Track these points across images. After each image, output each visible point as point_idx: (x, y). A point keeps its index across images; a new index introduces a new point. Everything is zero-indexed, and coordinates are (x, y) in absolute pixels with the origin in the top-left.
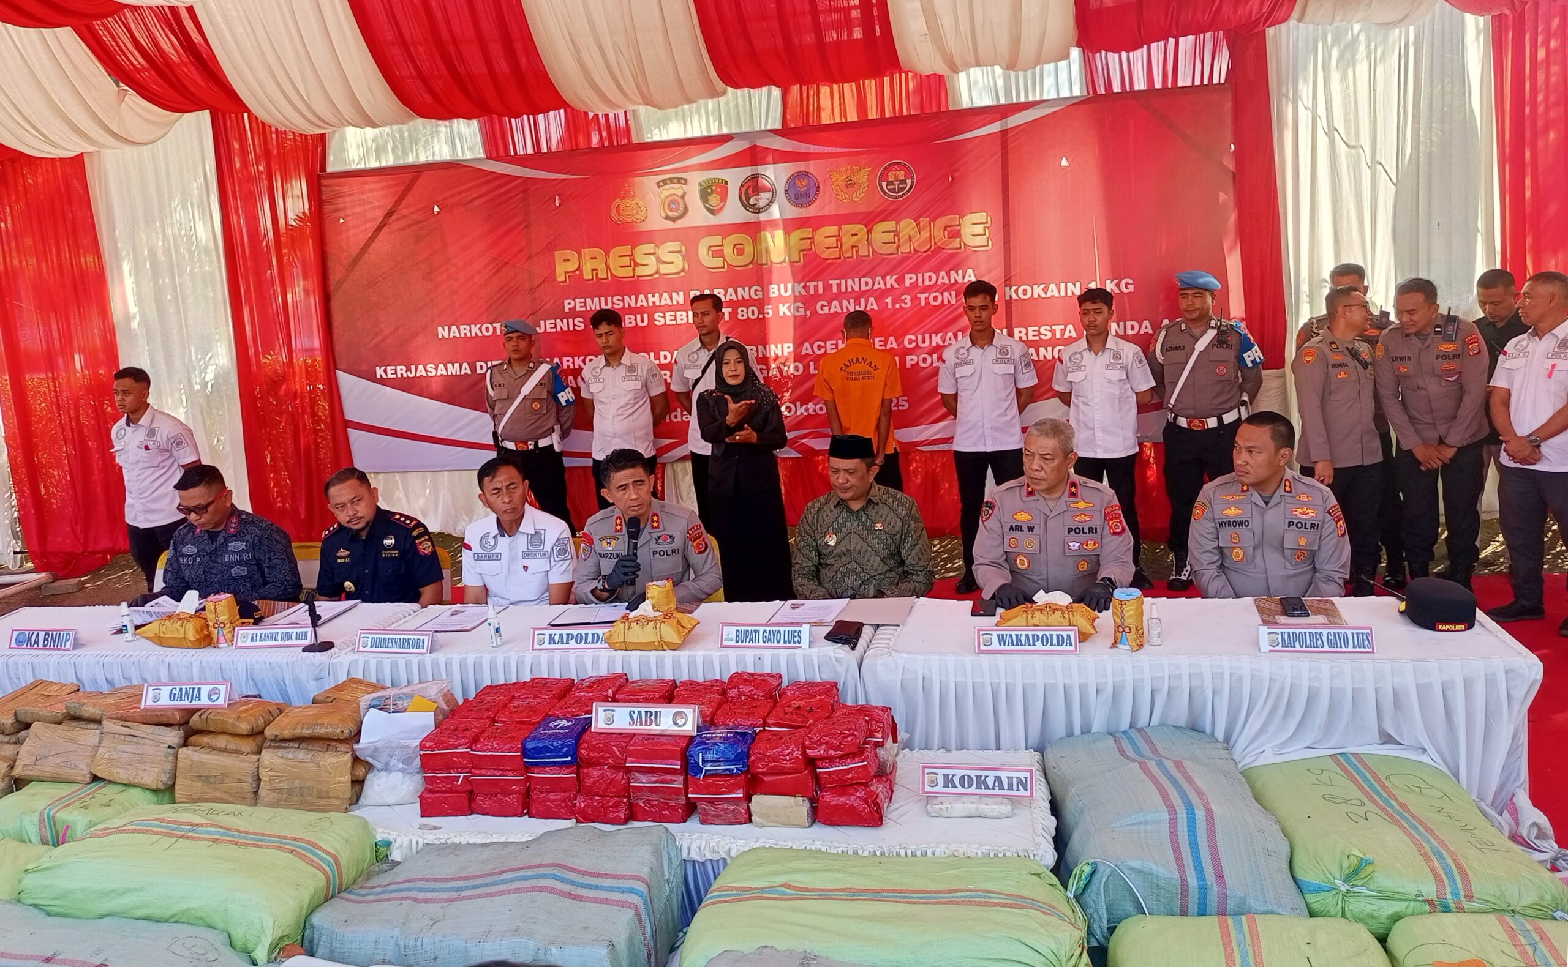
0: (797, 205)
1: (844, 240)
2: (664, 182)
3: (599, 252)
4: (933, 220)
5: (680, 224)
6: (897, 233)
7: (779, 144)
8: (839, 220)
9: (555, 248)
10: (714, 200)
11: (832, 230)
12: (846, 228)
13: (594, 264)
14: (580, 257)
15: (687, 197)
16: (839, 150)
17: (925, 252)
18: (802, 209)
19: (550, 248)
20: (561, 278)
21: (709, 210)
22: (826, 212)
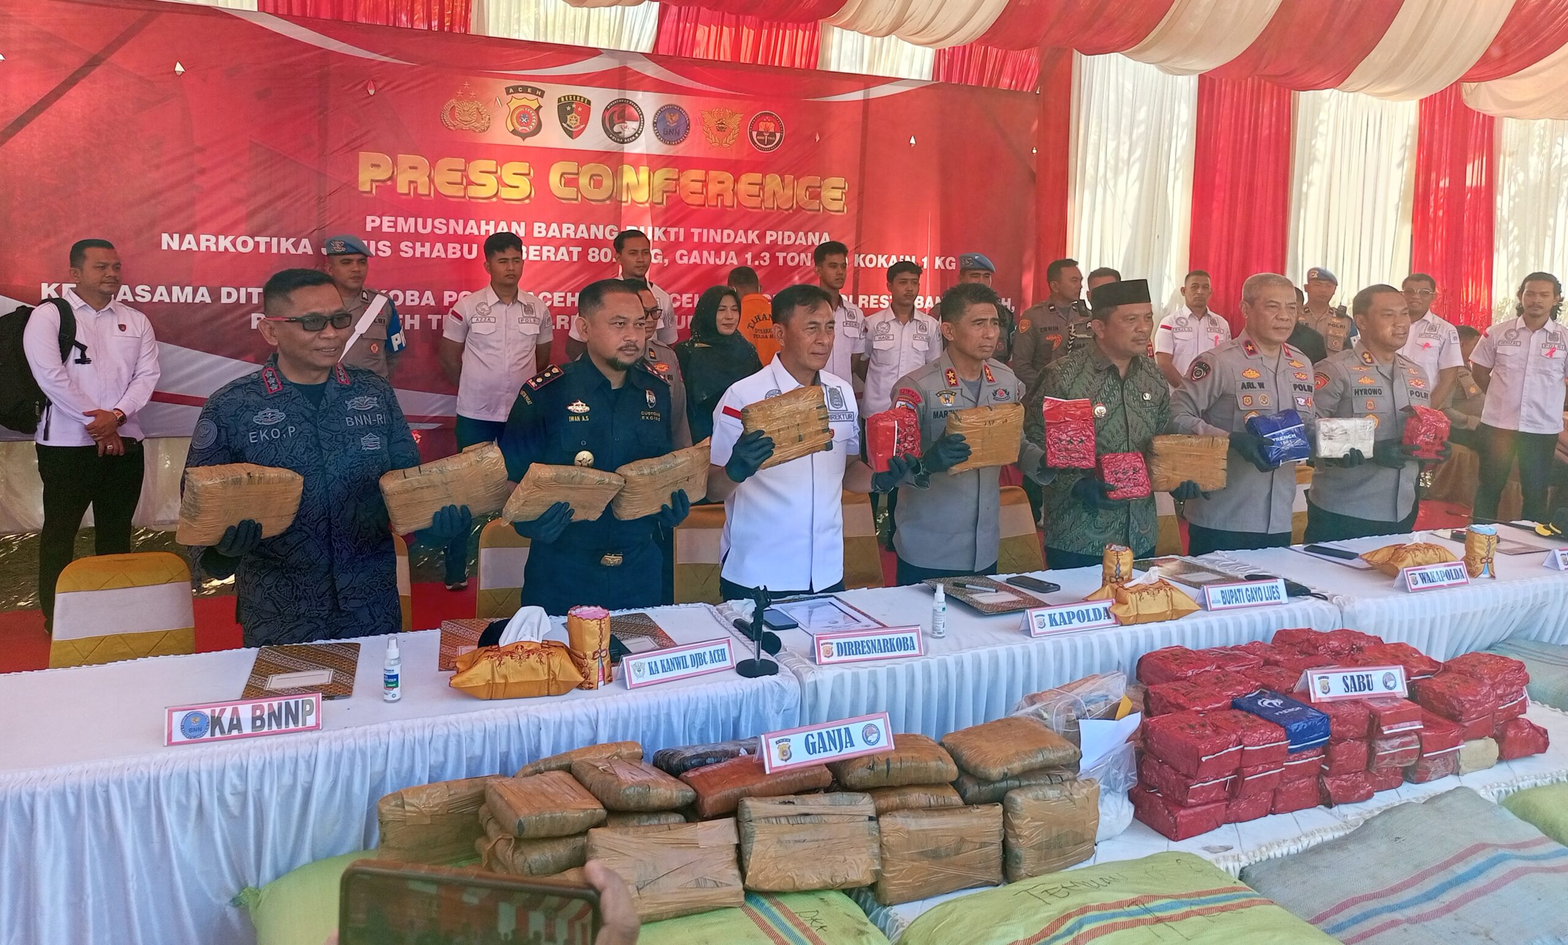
0: (665, 141)
1: (710, 187)
2: (516, 89)
3: (422, 161)
4: (797, 178)
5: (530, 142)
6: (762, 186)
7: (651, 70)
8: (706, 164)
9: (360, 147)
10: (573, 120)
11: (698, 174)
12: (712, 173)
13: (412, 175)
14: (395, 163)
15: (541, 111)
16: (713, 89)
17: (787, 210)
18: (670, 146)
19: (353, 148)
20: (366, 188)
21: (565, 129)
22: (694, 153)
